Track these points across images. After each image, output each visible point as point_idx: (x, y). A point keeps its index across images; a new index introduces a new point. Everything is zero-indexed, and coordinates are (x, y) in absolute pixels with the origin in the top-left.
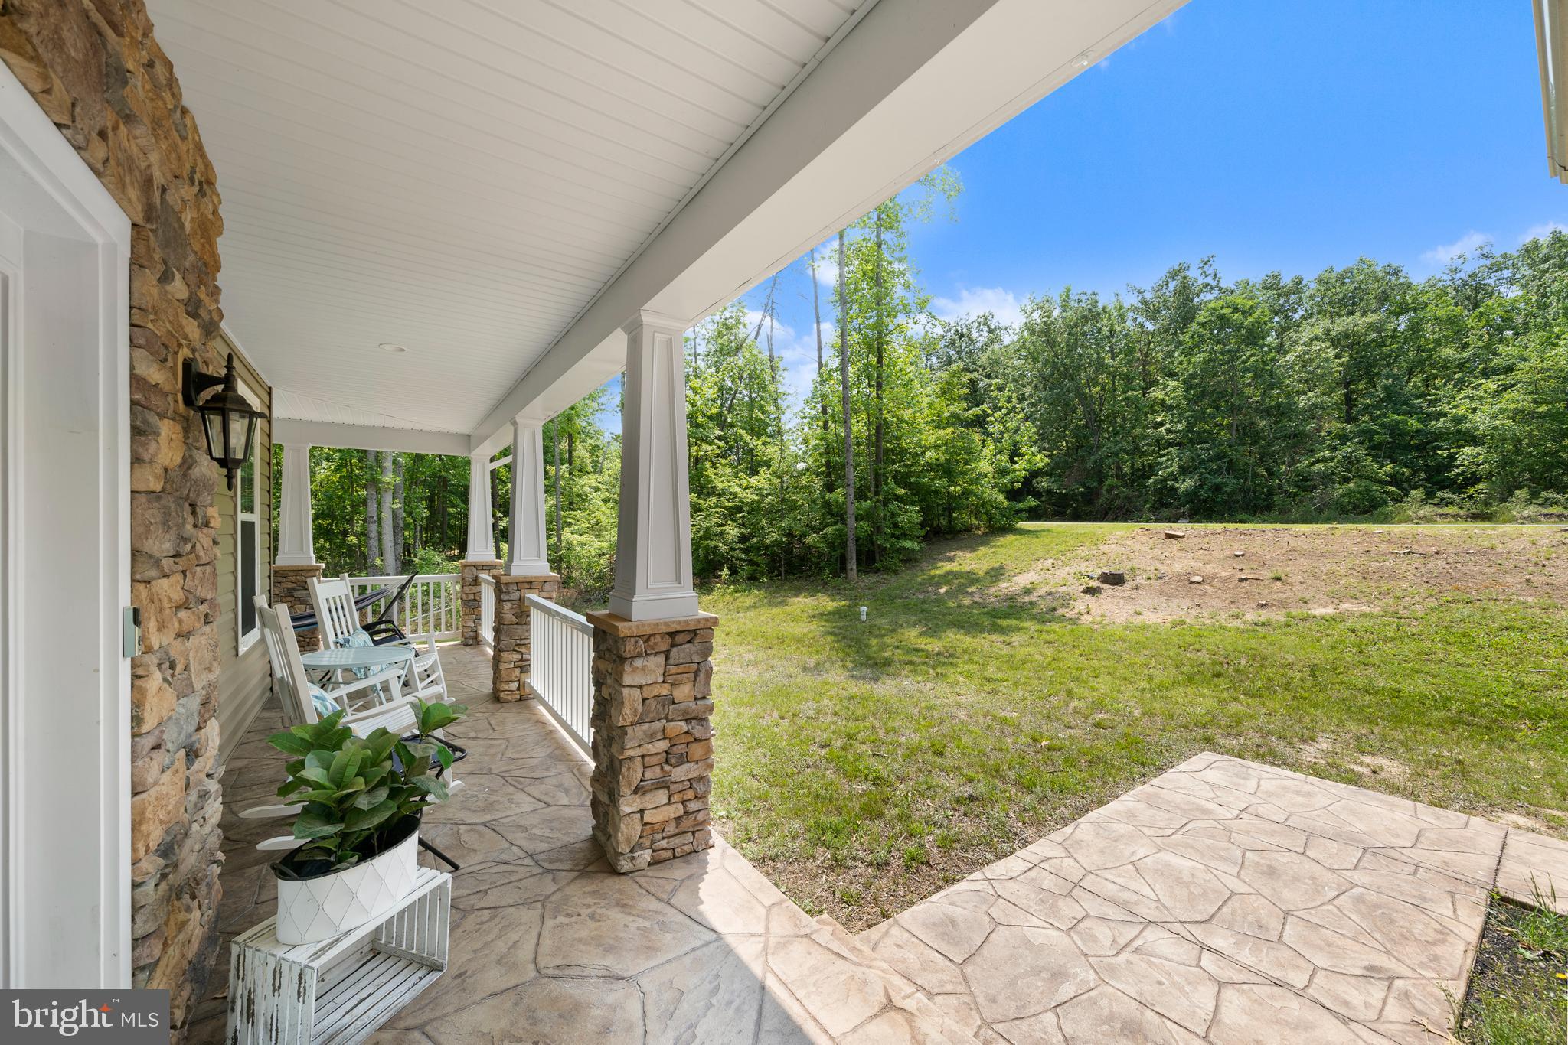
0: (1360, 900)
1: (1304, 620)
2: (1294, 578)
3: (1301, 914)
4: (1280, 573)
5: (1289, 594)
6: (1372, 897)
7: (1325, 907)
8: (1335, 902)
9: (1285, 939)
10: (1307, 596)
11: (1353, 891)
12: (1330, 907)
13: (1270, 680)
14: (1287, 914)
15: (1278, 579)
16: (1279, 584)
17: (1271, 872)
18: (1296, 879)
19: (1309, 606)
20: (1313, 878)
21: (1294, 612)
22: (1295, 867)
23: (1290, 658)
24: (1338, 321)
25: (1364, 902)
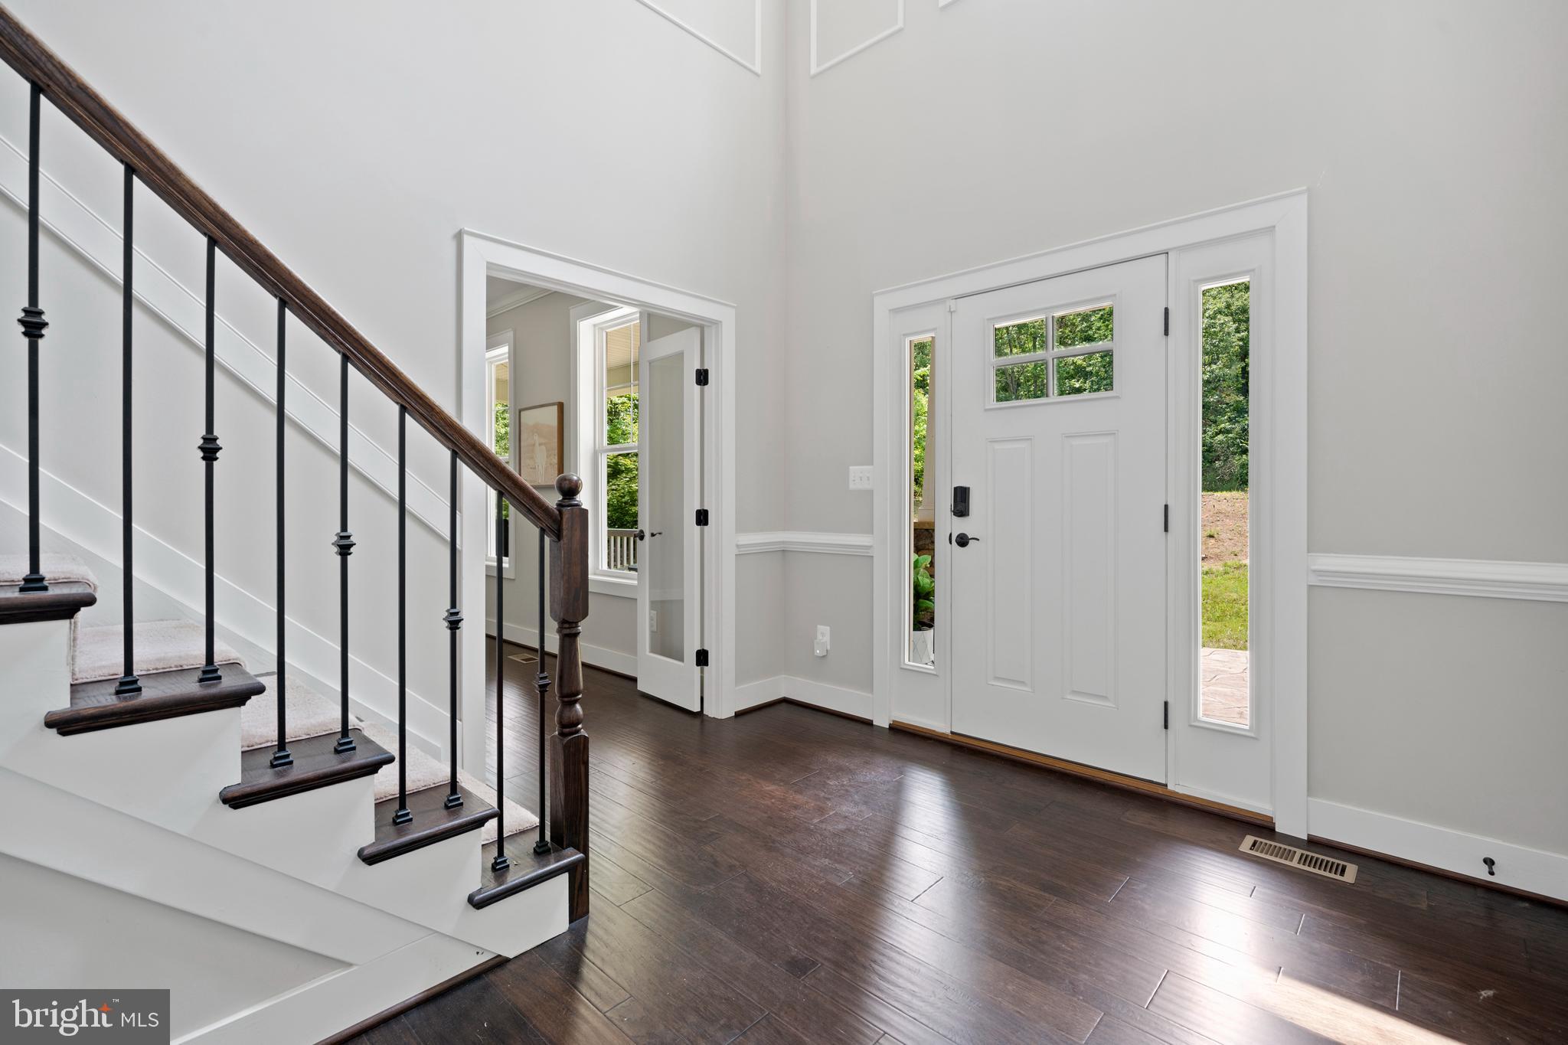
1: (1237, 568)
2: (1223, 536)
4: (1213, 532)
5: (1222, 548)
10: (1236, 549)
13: (1223, 611)
15: (1211, 536)
16: (1212, 541)
19: (1239, 557)
21: (1229, 563)
23: (1235, 596)
24: (1237, 296)
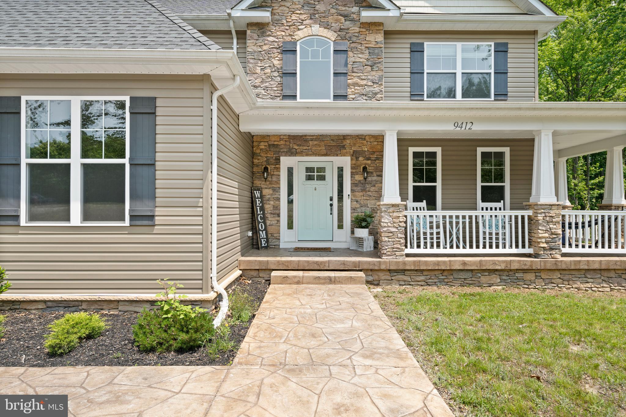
0: (281, 337)
3: (296, 325)
6: (277, 340)
7: (291, 329)
8: (288, 332)
9: (296, 317)
11: (284, 339)
12: (289, 330)
14: (299, 323)
17: (313, 336)
18: (304, 336)
20: (299, 339)
22: (307, 341)
25: (280, 337)
